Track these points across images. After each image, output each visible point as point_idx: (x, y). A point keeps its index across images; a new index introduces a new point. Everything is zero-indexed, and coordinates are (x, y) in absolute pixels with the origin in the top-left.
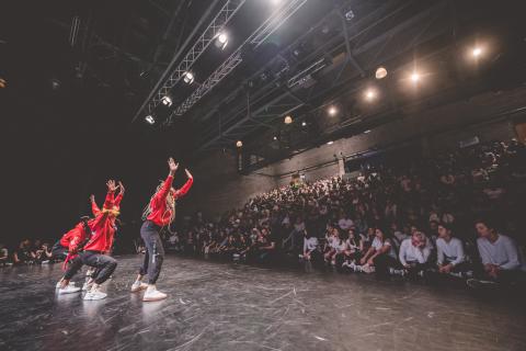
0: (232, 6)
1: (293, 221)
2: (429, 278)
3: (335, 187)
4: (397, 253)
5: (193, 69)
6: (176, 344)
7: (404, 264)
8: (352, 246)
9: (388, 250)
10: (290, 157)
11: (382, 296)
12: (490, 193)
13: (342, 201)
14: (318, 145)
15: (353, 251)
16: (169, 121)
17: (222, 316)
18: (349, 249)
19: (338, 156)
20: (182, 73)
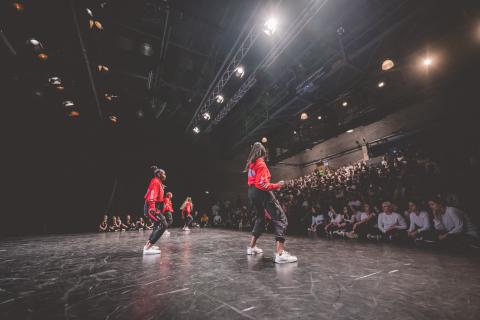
0: (246, 47)
5: (223, 93)
10: (311, 147)
18: (342, 222)
19: (361, 142)
20: (215, 95)
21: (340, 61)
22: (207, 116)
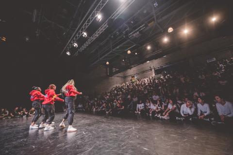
0: (103, 2)
1: (132, 97)
2: (194, 121)
3: (150, 81)
4: (179, 110)
5: (87, 31)
6: (82, 152)
7: (183, 115)
8: (159, 108)
9: (175, 109)
10: (130, 68)
11: (173, 130)
12: (221, 82)
13: (154, 87)
14: (142, 63)
15: (159, 110)
16: (76, 54)
17: (102, 139)
18: (157, 109)
19: (152, 67)
20: (82, 33)
21: (153, 22)
22: (76, 45)
